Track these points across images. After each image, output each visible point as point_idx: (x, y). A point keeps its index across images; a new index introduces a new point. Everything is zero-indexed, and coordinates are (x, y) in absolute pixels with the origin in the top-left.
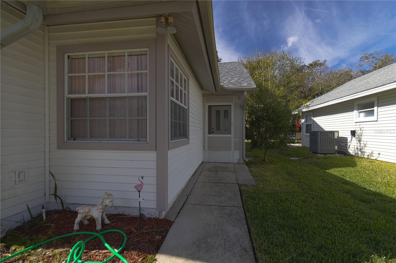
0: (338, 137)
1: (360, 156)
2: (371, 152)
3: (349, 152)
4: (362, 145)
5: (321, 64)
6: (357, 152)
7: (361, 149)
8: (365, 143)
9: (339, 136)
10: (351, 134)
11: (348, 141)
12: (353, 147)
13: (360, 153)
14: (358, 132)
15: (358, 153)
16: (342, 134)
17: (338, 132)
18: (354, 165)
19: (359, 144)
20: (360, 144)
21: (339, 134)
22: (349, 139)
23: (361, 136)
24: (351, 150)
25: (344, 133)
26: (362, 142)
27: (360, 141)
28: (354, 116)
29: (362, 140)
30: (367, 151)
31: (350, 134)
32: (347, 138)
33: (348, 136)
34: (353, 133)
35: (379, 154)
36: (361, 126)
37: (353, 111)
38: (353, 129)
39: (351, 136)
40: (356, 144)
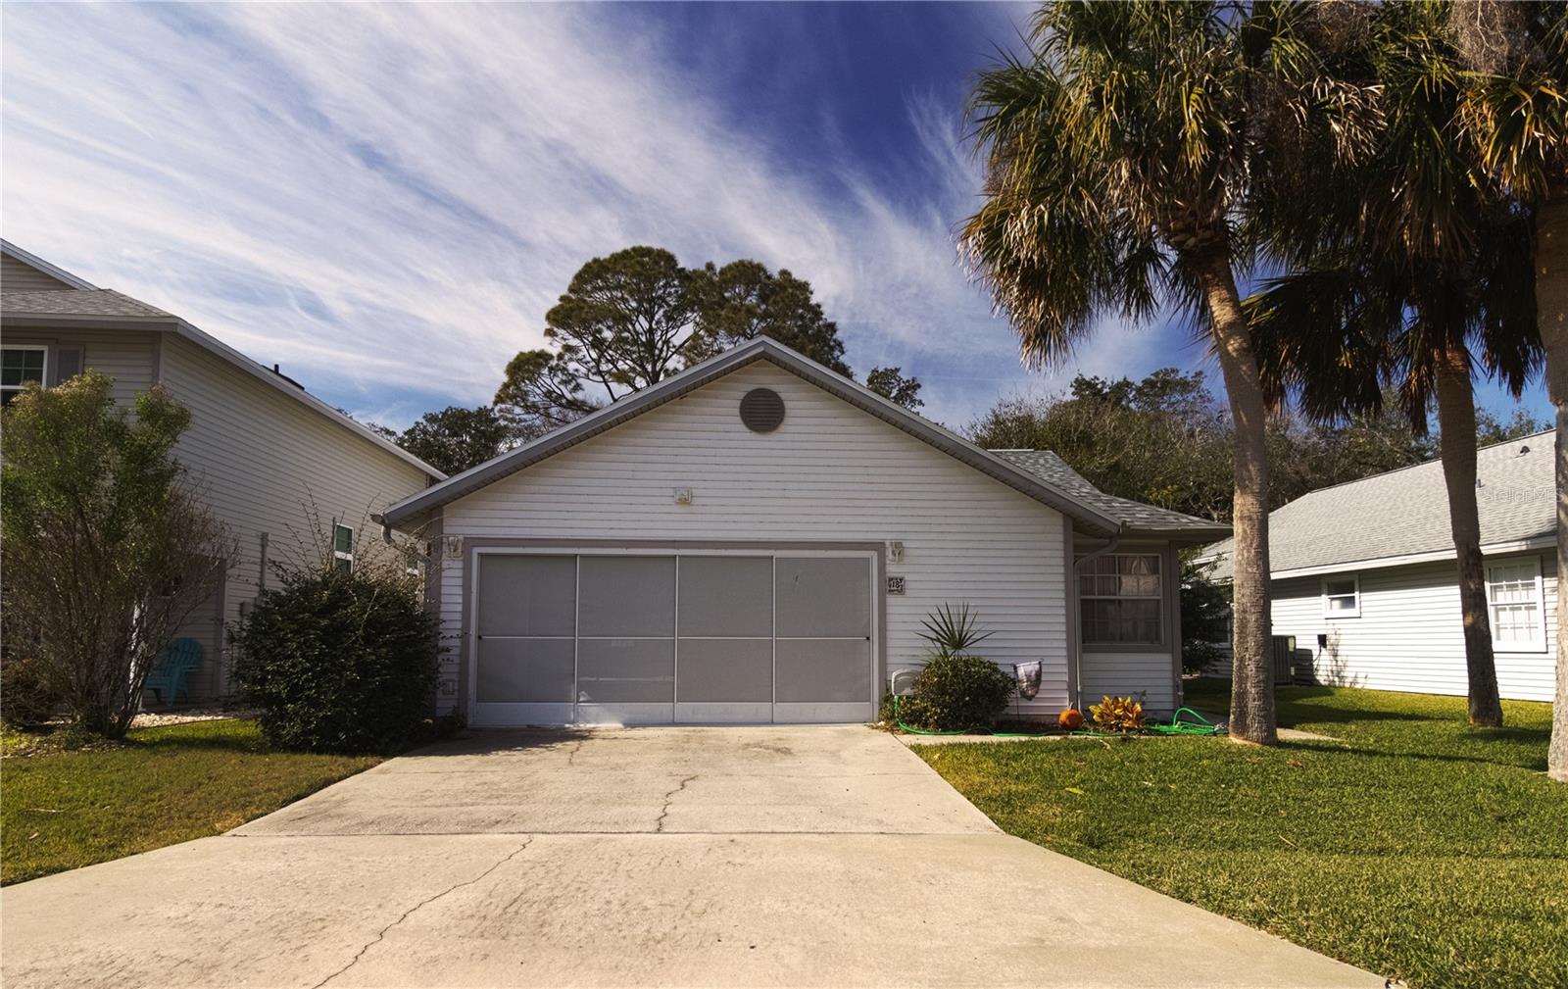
0: (1295, 648)
1: (1337, 684)
2: (1353, 675)
3: (1318, 681)
4: (1340, 663)
5: (1185, 386)
6: (1331, 678)
7: (1339, 672)
8: (1344, 658)
9: (1297, 647)
10: (1320, 643)
11: (1314, 658)
12: (1324, 668)
13: (1336, 679)
14: (1331, 639)
15: (1334, 681)
16: (1302, 643)
17: (1294, 637)
18: (1331, 694)
19: (1334, 663)
20: (1337, 661)
21: (1297, 642)
22: (1315, 653)
23: (1337, 645)
24: (1322, 677)
25: (1306, 641)
26: (1339, 658)
27: (1335, 656)
28: (1323, 606)
29: (1339, 653)
30: (1349, 674)
31: (1317, 642)
32: (1310, 651)
33: (1313, 645)
34: (1323, 640)
35: (1366, 677)
36: (1336, 627)
37: (1320, 595)
38: (1322, 633)
39: (1318, 647)
40: (1329, 663)
